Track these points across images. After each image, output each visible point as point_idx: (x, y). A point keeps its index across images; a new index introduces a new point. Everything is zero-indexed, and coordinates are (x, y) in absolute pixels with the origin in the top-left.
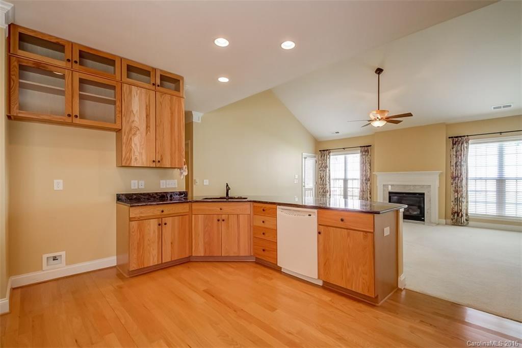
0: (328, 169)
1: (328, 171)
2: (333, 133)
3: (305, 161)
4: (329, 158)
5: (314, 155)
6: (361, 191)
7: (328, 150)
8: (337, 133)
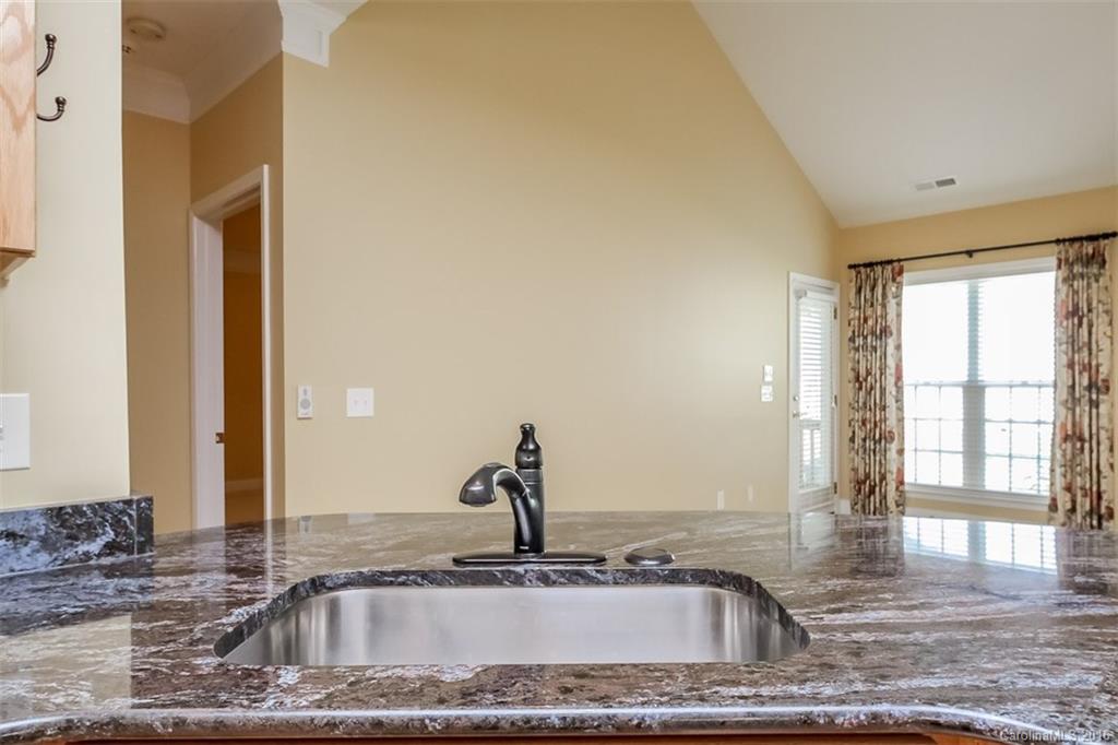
0: (891, 342)
1: (891, 349)
2: (921, 187)
3: (798, 305)
4: (898, 296)
5: (827, 283)
6: (1066, 438)
7: (890, 262)
8: (941, 183)
